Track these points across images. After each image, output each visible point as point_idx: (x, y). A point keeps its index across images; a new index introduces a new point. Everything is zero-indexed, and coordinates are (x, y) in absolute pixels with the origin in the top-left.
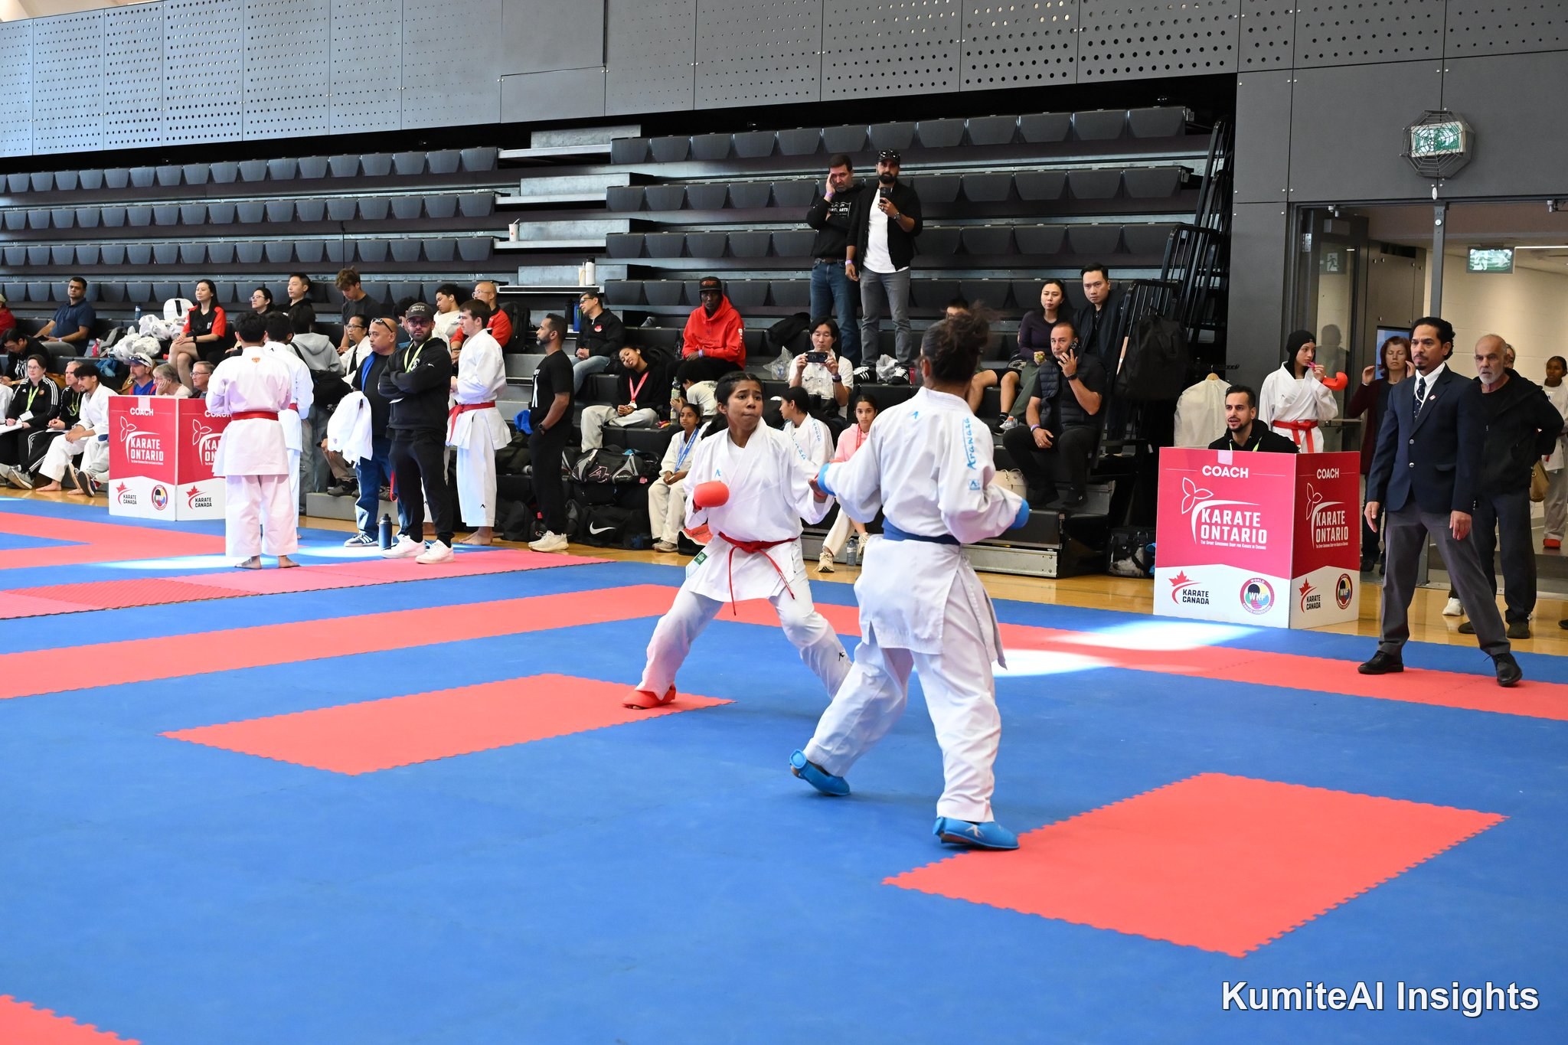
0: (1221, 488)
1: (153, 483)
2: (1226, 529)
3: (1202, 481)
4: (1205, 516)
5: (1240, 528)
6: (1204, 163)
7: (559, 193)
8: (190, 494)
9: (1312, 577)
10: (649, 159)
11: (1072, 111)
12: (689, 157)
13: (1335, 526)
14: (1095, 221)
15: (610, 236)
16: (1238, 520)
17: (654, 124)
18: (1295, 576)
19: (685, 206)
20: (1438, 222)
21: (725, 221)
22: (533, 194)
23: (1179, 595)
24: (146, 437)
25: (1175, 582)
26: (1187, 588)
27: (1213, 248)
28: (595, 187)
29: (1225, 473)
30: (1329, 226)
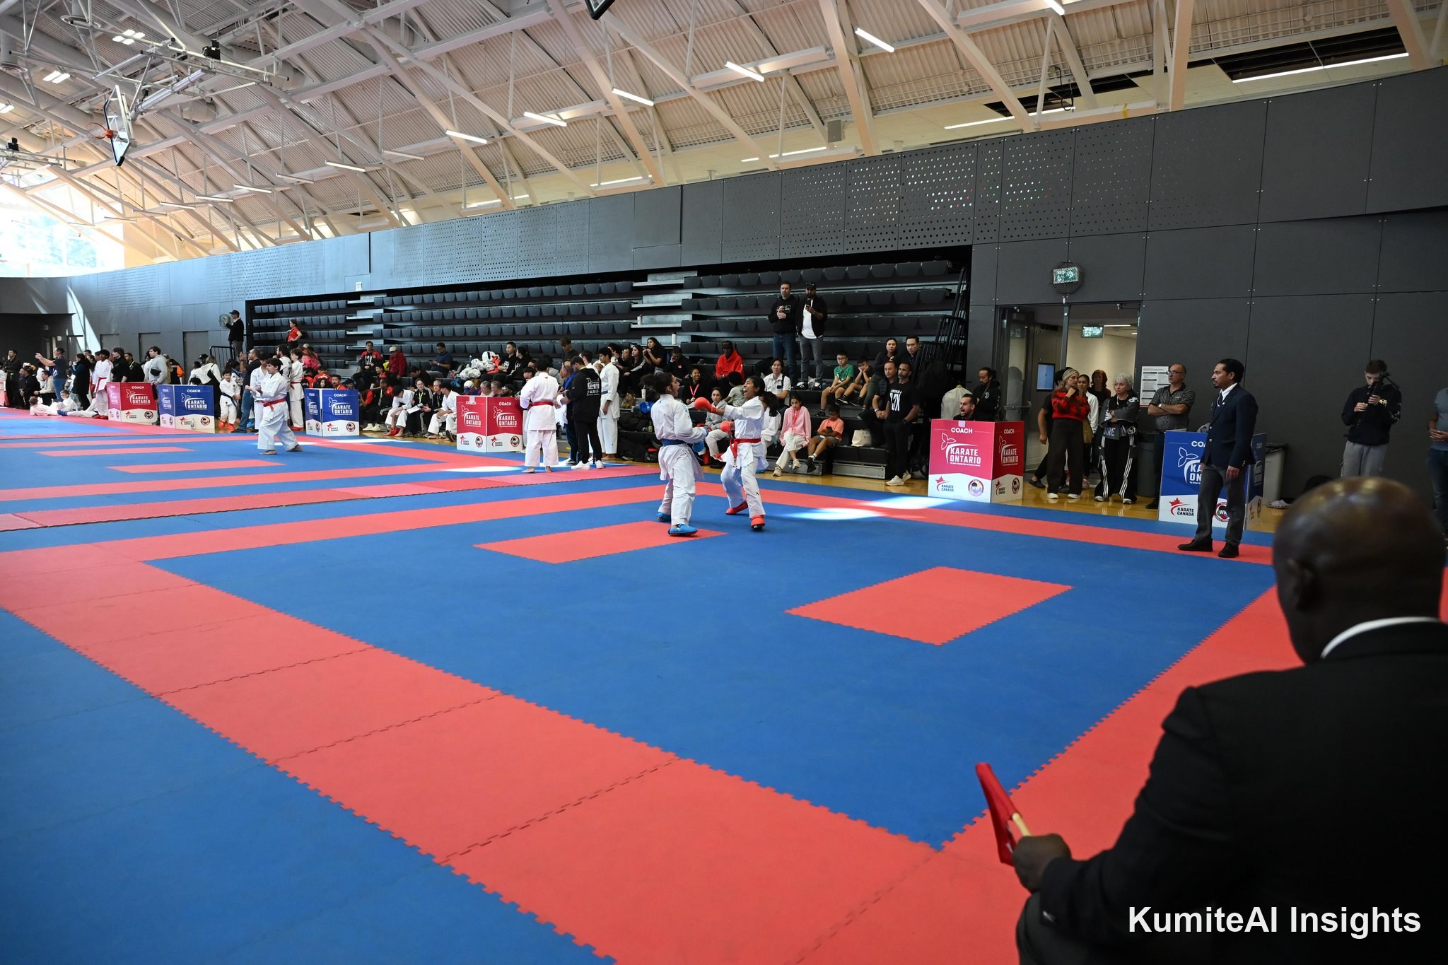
0: (960, 438)
1: (476, 435)
2: (962, 457)
3: (951, 435)
4: (952, 451)
5: (968, 456)
6: (957, 286)
7: (660, 302)
8: (493, 440)
9: (1000, 479)
10: (701, 286)
11: (895, 263)
12: (719, 285)
13: (1012, 456)
14: (906, 314)
15: (684, 322)
16: (968, 453)
17: (703, 270)
18: (993, 479)
19: (717, 308)
20: (1066, 314)
21: (736, 314)
22: (648, 303)
23: (940, 487)
24: (473, 414)
25: (938, 481)
26: (944, 484)
27: (960, 327)
28: (676, 299)
29: (962, 431)
30: (1015, 316)
